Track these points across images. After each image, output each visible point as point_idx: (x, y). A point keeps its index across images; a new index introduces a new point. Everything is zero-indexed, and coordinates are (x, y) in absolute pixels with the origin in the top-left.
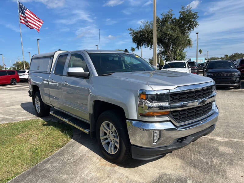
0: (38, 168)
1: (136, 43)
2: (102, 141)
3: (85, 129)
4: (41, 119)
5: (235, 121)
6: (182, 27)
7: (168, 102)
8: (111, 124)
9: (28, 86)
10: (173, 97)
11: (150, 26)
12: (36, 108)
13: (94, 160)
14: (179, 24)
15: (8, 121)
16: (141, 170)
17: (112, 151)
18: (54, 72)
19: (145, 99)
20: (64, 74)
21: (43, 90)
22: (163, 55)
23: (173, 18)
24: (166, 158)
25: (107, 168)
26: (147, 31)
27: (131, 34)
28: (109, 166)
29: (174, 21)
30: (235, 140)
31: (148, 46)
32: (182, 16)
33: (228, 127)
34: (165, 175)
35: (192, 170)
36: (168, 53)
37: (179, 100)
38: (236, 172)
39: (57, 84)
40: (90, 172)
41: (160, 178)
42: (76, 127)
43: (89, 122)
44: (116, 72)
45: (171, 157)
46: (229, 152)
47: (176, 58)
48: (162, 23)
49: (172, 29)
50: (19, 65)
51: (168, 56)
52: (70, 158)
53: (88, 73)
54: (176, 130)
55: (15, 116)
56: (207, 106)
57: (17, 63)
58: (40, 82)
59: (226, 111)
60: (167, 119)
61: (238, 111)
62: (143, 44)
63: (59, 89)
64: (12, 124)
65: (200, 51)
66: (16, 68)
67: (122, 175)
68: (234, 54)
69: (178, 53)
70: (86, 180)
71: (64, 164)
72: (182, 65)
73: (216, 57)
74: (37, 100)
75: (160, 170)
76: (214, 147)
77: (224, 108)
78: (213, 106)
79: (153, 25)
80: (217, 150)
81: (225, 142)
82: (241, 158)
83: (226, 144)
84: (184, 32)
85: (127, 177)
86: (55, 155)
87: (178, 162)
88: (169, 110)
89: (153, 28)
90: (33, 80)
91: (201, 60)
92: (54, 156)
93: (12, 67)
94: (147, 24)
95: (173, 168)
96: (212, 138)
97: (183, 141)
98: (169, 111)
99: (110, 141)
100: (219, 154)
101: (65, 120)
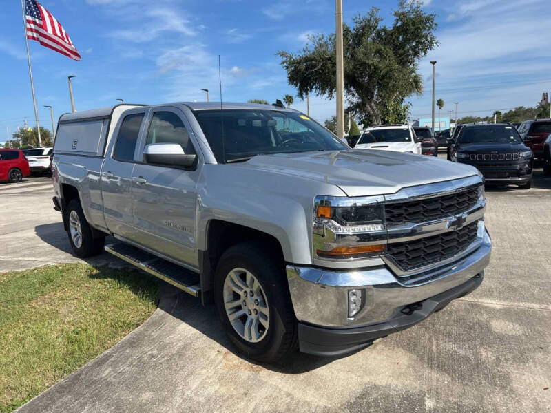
0: (83, 376)
1: (296, 85)
2: (228, 312)
3: (190, 286)
4: (84, 262)
5: (523, 262)
6: (399, 49)
7: (382, 223)
8: (249, 275)
9: (52, 186)
10: (392, 211)
11: (327, 45)
12: (73, 236)
13: (212, 357)
14: (394, 40)
15: (8, 268)
16: (319, 378)
17: (252, 336)
18: (112, 154)
19: (329, 218)
20: (135, 159)
21: (88, 196)
22: (356, 112)
23: (379, 27)
24: (374, 348)
25: (242, 374)
26: (321, 58)
27: (285, 64)
28: (246, 369)
29: (383, 34)
30: (527, 305)
31: (324, 93)
32: (399, 24)
33: (509, 276)
34: (375, 387)
35: (434, 375)
36: (370, 109)
37: (406, 218)
38: (533, 379)
39: (118, 180)
40: (203, 385)
41: (364, 395)
42: (167, 280)
43: (198, 270)
44: (260, 154)
45: (386, 346)
46: (514, 334)
47: (386, 120)
48: (355, 39)
49: (378, 52)
50: (27, 137)
51: (369, 115)
52: (155, 352)
53: (195, 156)
54: (400, 286)
55: (24, 256)
56: (466, 231)
57: (23, 131)
58: (80, 179)
59: (502, 240)
60: (379, 262)
61: (529, 238)
62: (311, 88)
63: (122, 193)
64: (18, 276)
65: (440, 103)
66: (21, 142)
67: (278, 390)
68: (514, 110)
69: (390, 109)
70: (195, 402)
71: (142, 367)
72: (401, 136)
73: (475, 115)
74: (74, 219)
75: (361, 377)
76: (481, 321)
77: (498, 233)
78: (479, 229)
79: (334, 44)
80: (489, 329)
81: (505, 309)
82: (542, 345)
83: (507, 314)
84: (403, 61)
85: (288, 395)
86: (121, 346)
87: (403, 358)
88: (385, 242)
89: (335, 50)
90: (63, 172)
91: (443, 124)
92: (118, 348)
93: (11, 141)
94: (320, 42)
95: (391, 372)
96: (476, 300)
97: (415, 312)
98: (385, 245)
99: (247, 313)
100: (492, 337)
101: (141, 264)
